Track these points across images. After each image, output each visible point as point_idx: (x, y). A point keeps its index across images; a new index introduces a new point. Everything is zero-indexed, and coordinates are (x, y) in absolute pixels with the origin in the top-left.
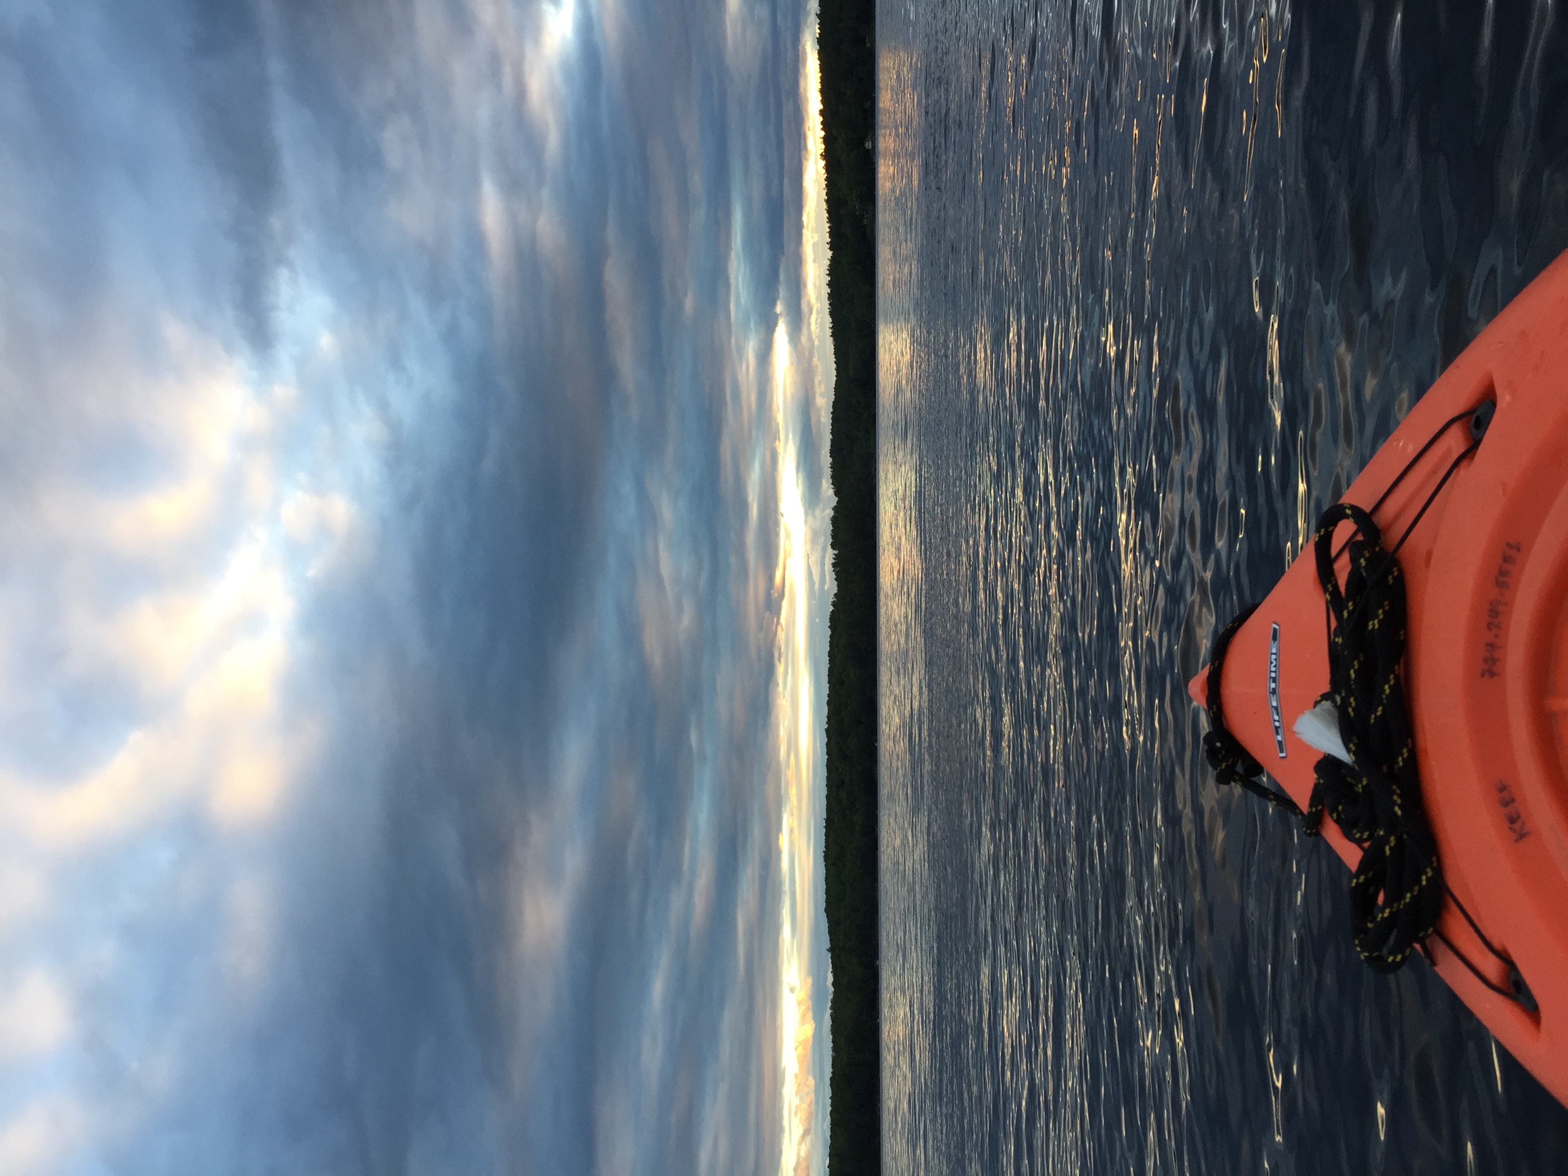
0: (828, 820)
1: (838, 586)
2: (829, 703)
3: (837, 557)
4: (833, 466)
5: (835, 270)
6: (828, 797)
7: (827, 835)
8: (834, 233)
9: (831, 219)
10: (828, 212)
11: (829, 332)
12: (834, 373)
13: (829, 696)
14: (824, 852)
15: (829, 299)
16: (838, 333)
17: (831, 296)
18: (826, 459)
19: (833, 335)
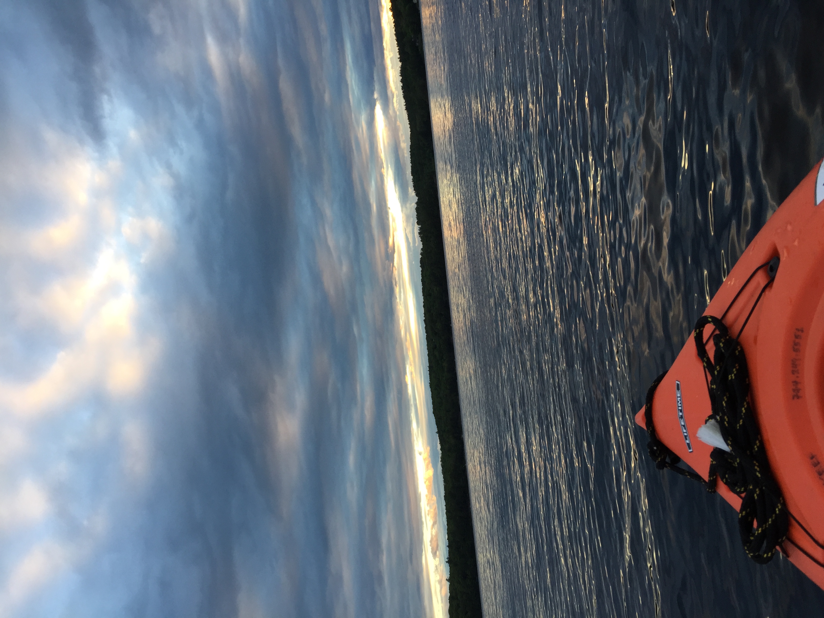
0: (430, 367)
1: (423, 244)
2: (424, 306)
3: (421, 229)
4: (414, 180)
5: (404, 72)
6: (428, 355)
7: (430, 374)
8: (401, 52)
9: (399, 45)
10: (397, 40)
11: (404, 108)
12: (409, 130)
13: (424, 302)
14: (430, 383)
15: (402, 89)
16: (409, 107)
17: (403, 88)
18: (410, 178)
19: (407, 109)
